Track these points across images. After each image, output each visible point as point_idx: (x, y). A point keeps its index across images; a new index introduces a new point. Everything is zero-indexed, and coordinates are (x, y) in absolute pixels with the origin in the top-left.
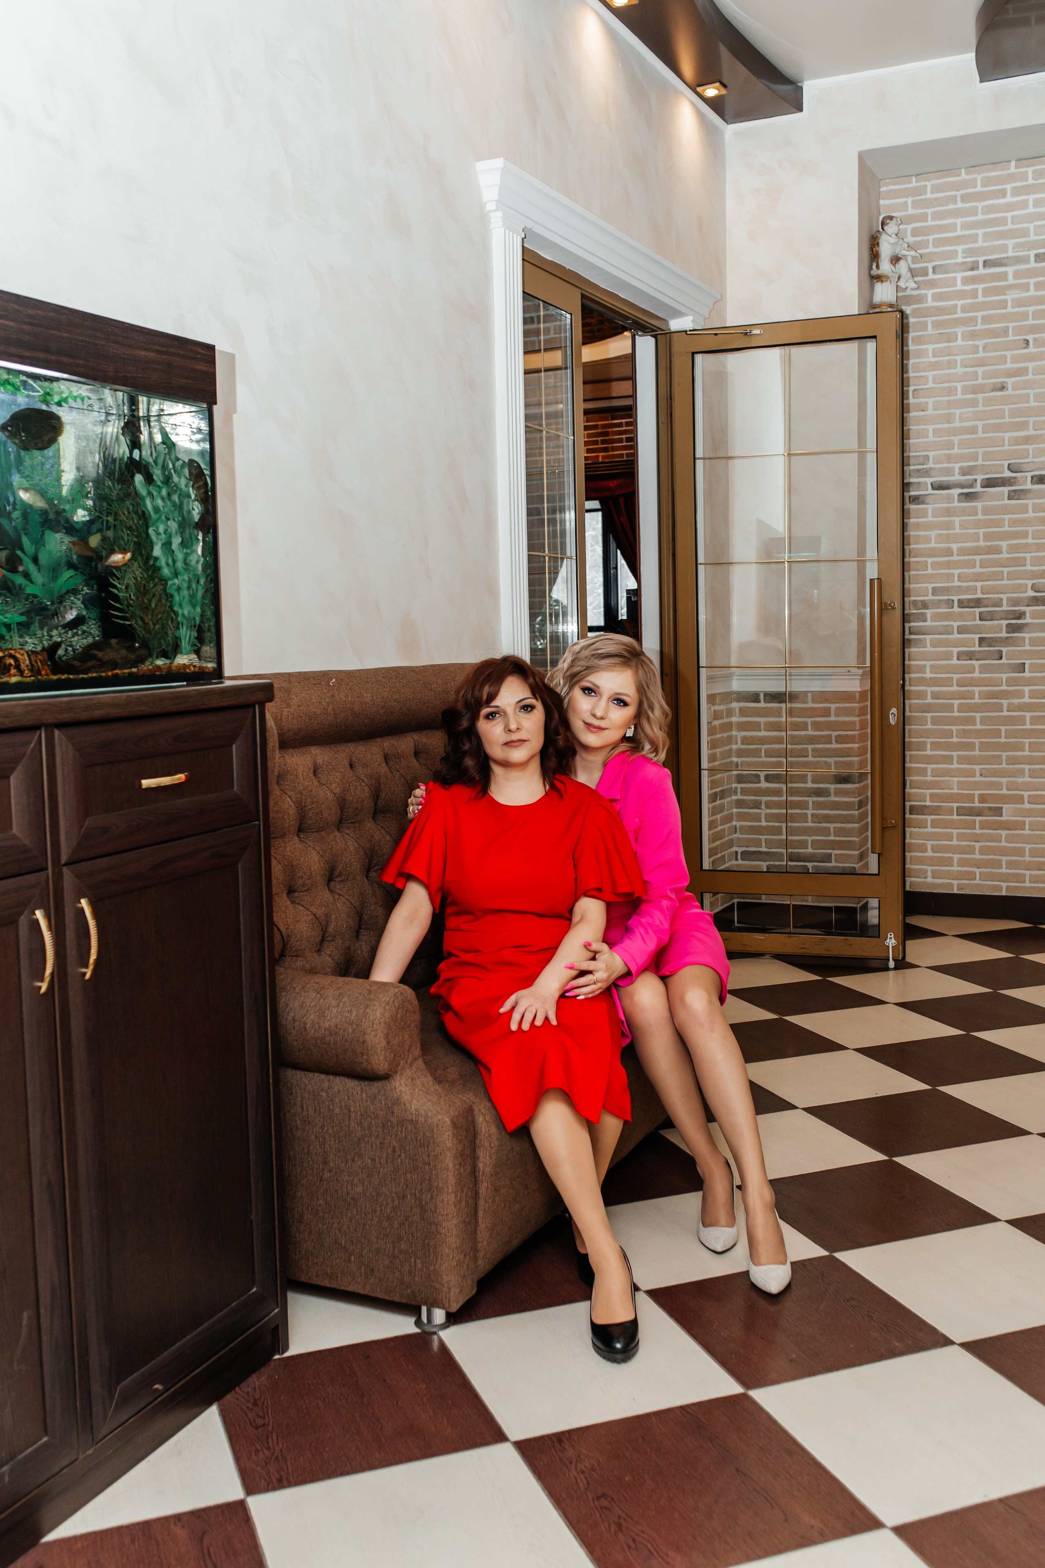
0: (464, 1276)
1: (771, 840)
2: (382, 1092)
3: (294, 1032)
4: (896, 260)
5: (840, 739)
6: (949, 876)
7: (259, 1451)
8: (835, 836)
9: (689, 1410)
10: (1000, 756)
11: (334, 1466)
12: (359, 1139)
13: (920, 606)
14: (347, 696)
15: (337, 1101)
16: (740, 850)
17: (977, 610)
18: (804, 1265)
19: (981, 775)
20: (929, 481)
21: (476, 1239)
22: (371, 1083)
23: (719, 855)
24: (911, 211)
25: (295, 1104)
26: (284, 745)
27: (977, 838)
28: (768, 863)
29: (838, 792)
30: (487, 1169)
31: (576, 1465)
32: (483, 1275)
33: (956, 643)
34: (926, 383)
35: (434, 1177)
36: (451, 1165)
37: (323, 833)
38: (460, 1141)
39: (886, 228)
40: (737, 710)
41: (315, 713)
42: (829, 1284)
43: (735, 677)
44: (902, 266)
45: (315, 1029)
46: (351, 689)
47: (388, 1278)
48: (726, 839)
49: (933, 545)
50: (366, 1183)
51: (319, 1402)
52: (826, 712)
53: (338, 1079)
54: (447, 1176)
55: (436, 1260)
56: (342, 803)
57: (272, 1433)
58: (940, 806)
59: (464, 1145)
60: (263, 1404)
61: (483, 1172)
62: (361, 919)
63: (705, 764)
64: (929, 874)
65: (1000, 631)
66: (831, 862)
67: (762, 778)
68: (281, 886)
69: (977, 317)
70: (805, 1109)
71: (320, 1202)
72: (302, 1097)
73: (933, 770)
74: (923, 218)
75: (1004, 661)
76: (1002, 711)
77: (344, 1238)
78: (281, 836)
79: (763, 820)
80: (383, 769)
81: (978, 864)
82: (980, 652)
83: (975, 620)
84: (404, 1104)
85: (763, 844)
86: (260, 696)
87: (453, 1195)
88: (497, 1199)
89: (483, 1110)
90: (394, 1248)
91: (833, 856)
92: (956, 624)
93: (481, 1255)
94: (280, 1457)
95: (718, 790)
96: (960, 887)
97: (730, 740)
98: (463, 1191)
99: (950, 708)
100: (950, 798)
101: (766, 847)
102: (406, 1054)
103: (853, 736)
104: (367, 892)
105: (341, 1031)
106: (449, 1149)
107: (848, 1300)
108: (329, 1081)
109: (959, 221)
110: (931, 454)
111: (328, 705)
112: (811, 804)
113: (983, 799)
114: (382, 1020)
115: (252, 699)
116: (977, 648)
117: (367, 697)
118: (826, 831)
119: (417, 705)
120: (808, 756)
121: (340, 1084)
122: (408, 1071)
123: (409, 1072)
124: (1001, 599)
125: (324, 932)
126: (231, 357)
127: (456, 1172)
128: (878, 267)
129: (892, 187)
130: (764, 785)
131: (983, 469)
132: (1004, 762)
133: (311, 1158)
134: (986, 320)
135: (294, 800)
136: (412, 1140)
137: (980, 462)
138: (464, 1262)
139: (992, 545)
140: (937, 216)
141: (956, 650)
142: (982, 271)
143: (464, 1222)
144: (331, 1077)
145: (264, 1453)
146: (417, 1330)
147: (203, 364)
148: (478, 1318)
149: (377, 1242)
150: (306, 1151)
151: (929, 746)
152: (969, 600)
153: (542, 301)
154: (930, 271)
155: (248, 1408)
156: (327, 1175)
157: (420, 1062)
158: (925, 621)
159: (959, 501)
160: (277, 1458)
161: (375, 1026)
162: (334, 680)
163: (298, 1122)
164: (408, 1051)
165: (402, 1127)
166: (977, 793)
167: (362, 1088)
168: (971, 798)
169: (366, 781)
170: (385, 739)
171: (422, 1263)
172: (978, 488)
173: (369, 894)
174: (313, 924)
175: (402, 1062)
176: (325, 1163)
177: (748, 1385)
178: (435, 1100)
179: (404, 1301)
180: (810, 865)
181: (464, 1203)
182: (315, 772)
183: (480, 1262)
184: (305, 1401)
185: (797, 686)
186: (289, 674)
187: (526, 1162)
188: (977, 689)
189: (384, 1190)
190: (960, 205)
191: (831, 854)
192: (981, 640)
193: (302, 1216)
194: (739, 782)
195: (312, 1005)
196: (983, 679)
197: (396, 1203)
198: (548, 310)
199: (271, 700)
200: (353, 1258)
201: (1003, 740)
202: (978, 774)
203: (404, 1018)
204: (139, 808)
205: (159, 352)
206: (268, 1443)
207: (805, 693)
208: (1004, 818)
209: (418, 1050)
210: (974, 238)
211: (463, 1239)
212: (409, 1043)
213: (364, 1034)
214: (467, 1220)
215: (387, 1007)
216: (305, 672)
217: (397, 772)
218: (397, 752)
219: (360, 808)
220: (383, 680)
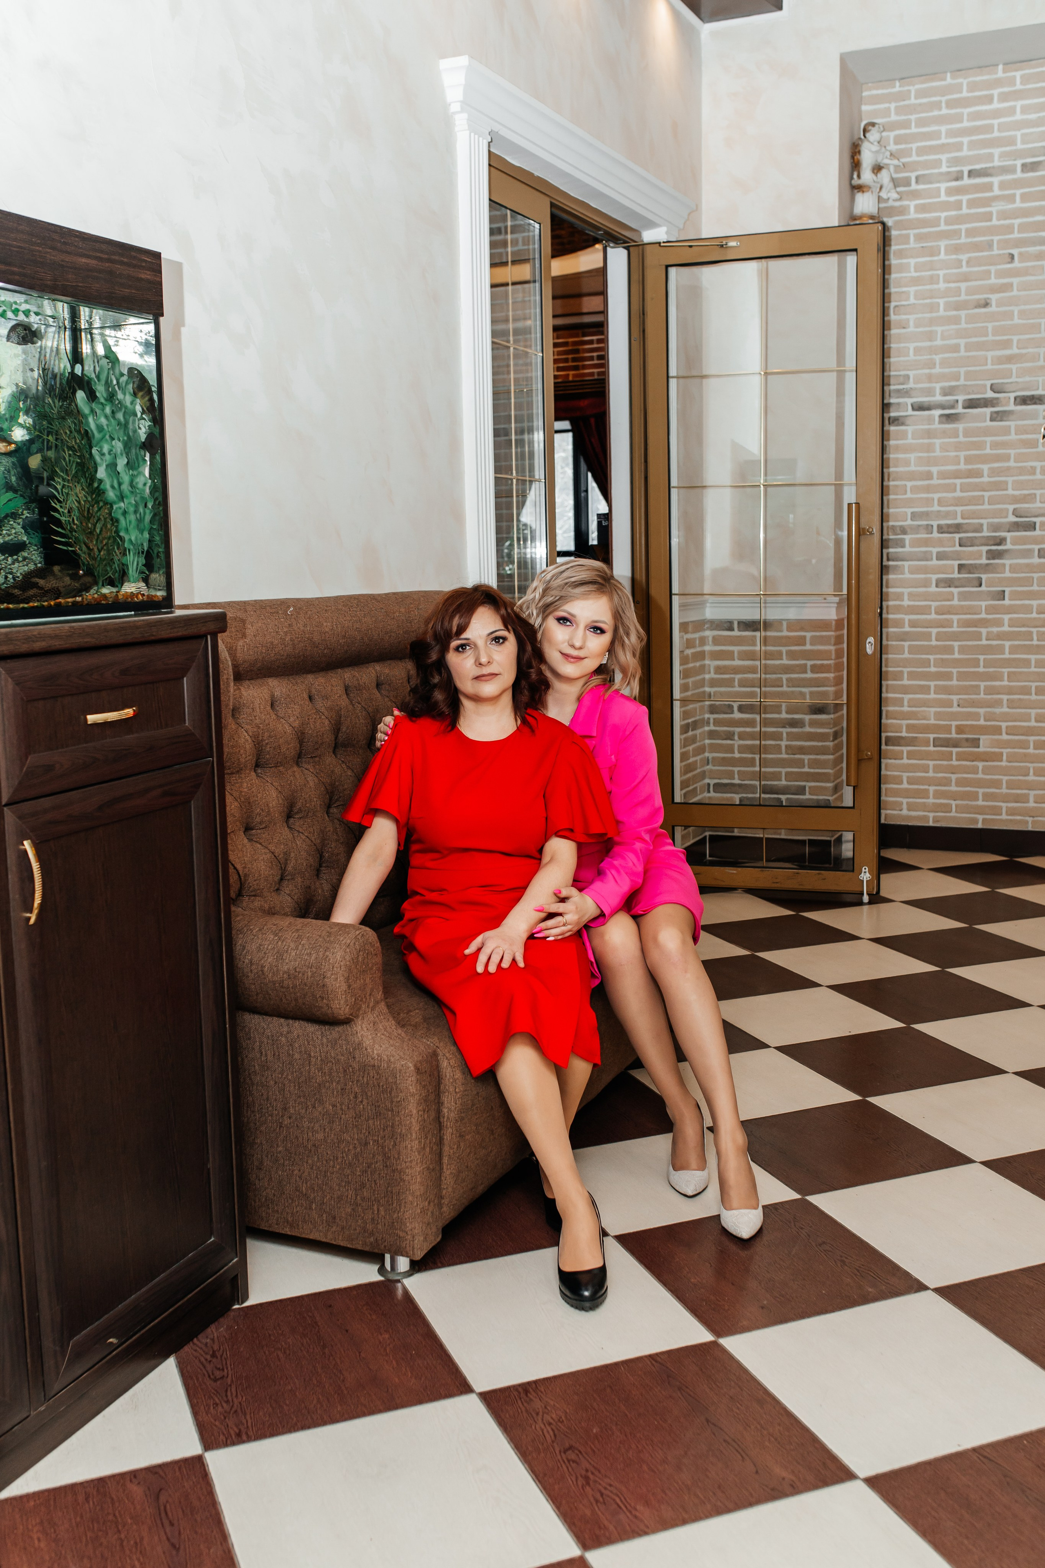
0: (429, 1224)
1: (744, 772)
2: (343, 1037)
3: (251, 976)
4: (877, 169)
5: (815, 669)
6: (924, 808)
7: (217, 1405)
8: (809, 768)
9: (659, 1359)
10: (978, 687)
11: (295, 1419)
12: (319, 1085)
13: (899, 532)
14: (305, 626)
15: (297, 1045)
16: (712, 782)
17: (957, 536)
18: (776, 1209)
19: (959, 705)
20: (909, 401)
21: (440, 1185)
22: (332, 1028)
23: (691, 788)
24: (894, 117)
25: (253, 1049)
26: (239, 677)
27: (953, 770)
28: (740, 795)
29: (813, 723)
30: (452, 1115)
31: (543, 1416)
32: (448, 1222)
33: (934, 570)
34: (908, 299)
35: (397, 1123)
36: (415, 1112)
37: (281, 768)
38: (424, 1087)
39: (867, 135)
40: (710, 639)
41: (272, 643)
42: (802, 1228)
43: (708, 605)
44: (884, 177)
45: (274, 973)
46: (309, 618)
47: (350, 1226)
48: (699, 770)
49: (913, 468)
50: (327, 1130)
51: (279, 1353)
52: (801, 641)
53: (297, 1024)
54: (411, 1123)
55: (400, 1208)
56: (301, 737)
57: (231, 1385)
58: (916, 737)
59: (428, 1091)
60: (221, 1356)
61: (448, 1118)
62: (321, 856)
63: (677, 694)
64: (905, 806)
65: (980, 557)
66: (805, 794)
67: (736, 709)
68: (238, 823)
69: (960, 230)
70: (776, 1048)
71: (280, 1149)
72: (261, 1042)
73: (910, 700)
74: (906, 125)
75: (983, 588)
76: (981, 640)
77: (304, 1185)
78: (238, 772)
79: (736, 751)
80: (344, 702)
81: (954, 796)
82: (959, 579)
83: (955, 546)
84: (366, 1049)
85: (736, 776)
86: (212, 626)
87: (417, 1142)
88: (462, 1144)
89: (447, 1055)
90: (356, 1195)
91: (807, 789)
92: (934, 550)
93: (445, 1201)
94: (239, 1410)
95: (690, 721)
96: (935, 820)
97: (702, 669)
98: (426, 1138)
99: (928, 637)
100: (927, 729)
101: (739, 779)
102: (368, 997)
103: (829, 665)
104: (328, 829)
105: (300, 975)
106: (413, 1095)
107: (820, 1245)
108: (288, 1025)
109: (943, 129)
110: (911, 374)
111: (286, 635)
112: (785, 735)
113: (960, 730)
114: (342, 963)
115: (203, 629)
116: (956, 575)
117: (327, 626)
118: (800, 763)
119: (379, 635)
120: (782, 686)
121: (298, 1028)
122: (370, 1015)
123: (371, 1017)
124: (982, 525)
125: (283, 870)
126: (178, 266)
127: (420, 1119)
128: (859, 176)
129: (875, 92)
130: (737, 715)
131: (965, 389)
132: (982, 693)
133: (270, 1104)
134: (970, 233)
135: (251, 734)
136: (374, 1086)
137: (962, 382)
138: (428, 1210)
139: (973, 469)
140: (921, 123)
141: (934, 577)
142: (966, 181)
143: (428, 1168)
144: (291, 1022)
145: (223, 1407)
146: (381, 1278)
147: (149, 273)
148: (443, 1265)
149: (339, 1190)
150: (265, 1097)
151: (906, 675)
152: (949, 526)
153: (511, 210)
154: (913, 181)
155: (206, 1360)
156: (287, 1121)
157: (382, 1005)
158: (903, 546)
159: (940, 422)
160: (236, 1411)
161: (335, 969)
162: (292, 609)
163: (257, 1067)
164: (370, 995)
165: (364, 1073)
166: (954, 723)
167: (322, 1033)
168: (948, 729)
169: (326, 713)
170: (346, 670)
171: (385, 1211)
172: (960, 409)
173: (329, 831)
174: (271, 862)
175: (363, 1006)
176: (285, 1109)
177: (719, 1334)
178: (397, 1044)
179: (367, 1249)
180: (783, 797)
181: (428, 1149)
182: (272, 705)
183: (445, 1209)
184: (265, 1353)
185: (773, 614)
186: (245, 602)
187: (492, 1107)
188: (955, 618)
189: (346, 1136)
190: (944, 111)
191: (805, 787)
192: (961, 567)
193: (261, 1163)
194: (712, 713)
195: (270, 947)
196: (962, 606)
197: (359, 1149)
198: (516, 220)
199: (223, 630)
200: (314, 1206)
201: (981, 669)
202: (955, 704)
203: (366, 961)
204: (85, 745)
205: (100, 259)
206: (227, 1396)
207: (780, 622)
208: (981, 749)
209: (381, 993)
210: (958, 147)
211: (427, 1186)
212: (371, 986)
213: (324, 978)
214: (431, 1167)
215: (348, 950)
216: (261, 600)
217: (359, 703)
218: (359, 684)
219: (320, 742)
220: (343, 608)
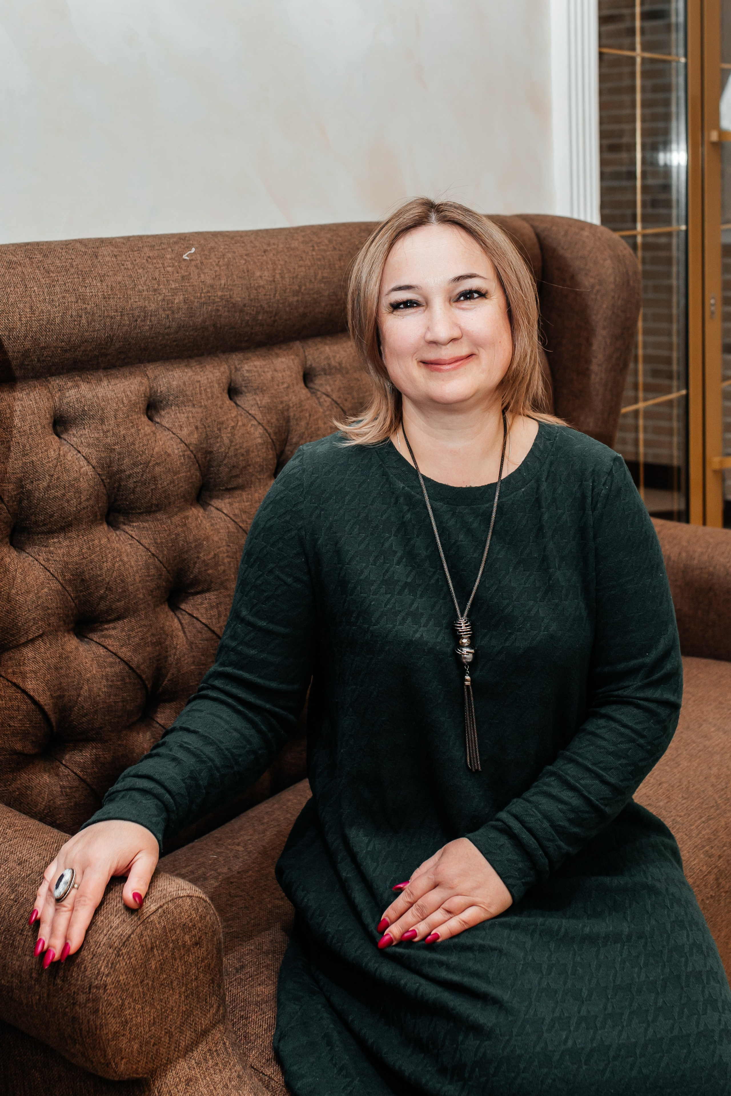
14: (217, 278)
37: (163, 514)
41: (144, 309)
46: (228, 265)
56: (204, 458)
80: (299, 394)
111: (176, 294)
117: (263, 277)
162: (192, 249)
169: (259, 417)
170: (310, 342)
182: (148, 409)
217: (328, 396)
218: (329, 365)
219: (242, 464)
220: (302, 247)
